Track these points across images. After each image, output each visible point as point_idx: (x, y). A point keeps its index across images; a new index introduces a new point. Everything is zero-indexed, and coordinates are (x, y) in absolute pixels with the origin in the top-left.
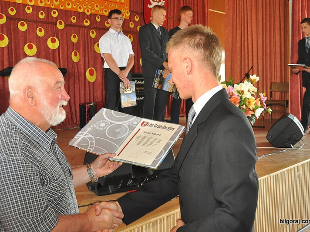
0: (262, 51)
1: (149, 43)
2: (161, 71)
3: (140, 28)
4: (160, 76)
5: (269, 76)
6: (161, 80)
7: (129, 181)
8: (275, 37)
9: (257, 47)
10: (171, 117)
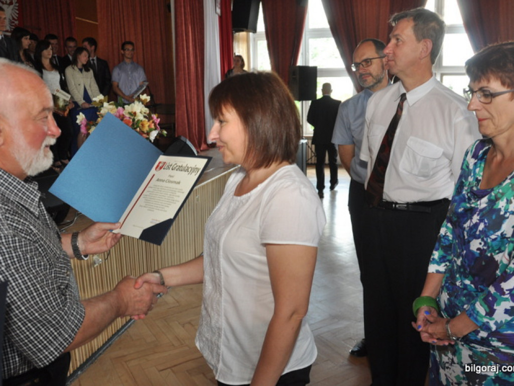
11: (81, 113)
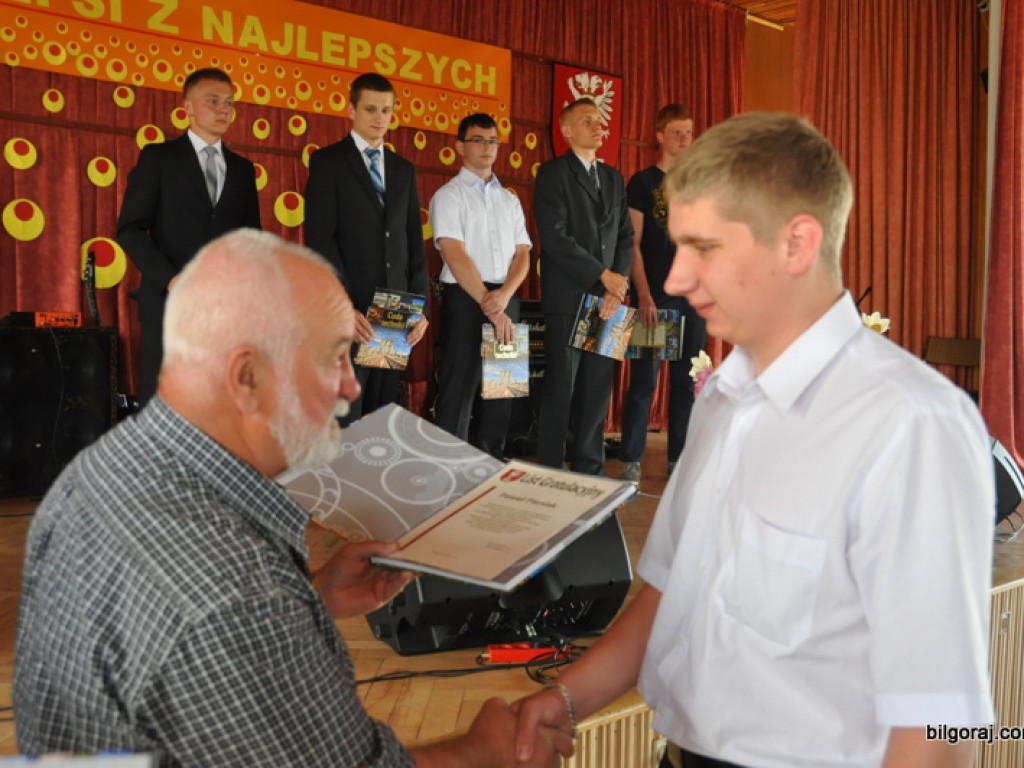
0: (899, 244)
1: (563, 211)
2: (596, 298)
3: (539, 170)
4: (592, 313)
5: (919, 318)
6: (595, 326)
7: (492, 615)
8: (940, 202)
9: (887, 228)
10: (622, 431)
11: (702, 353)
